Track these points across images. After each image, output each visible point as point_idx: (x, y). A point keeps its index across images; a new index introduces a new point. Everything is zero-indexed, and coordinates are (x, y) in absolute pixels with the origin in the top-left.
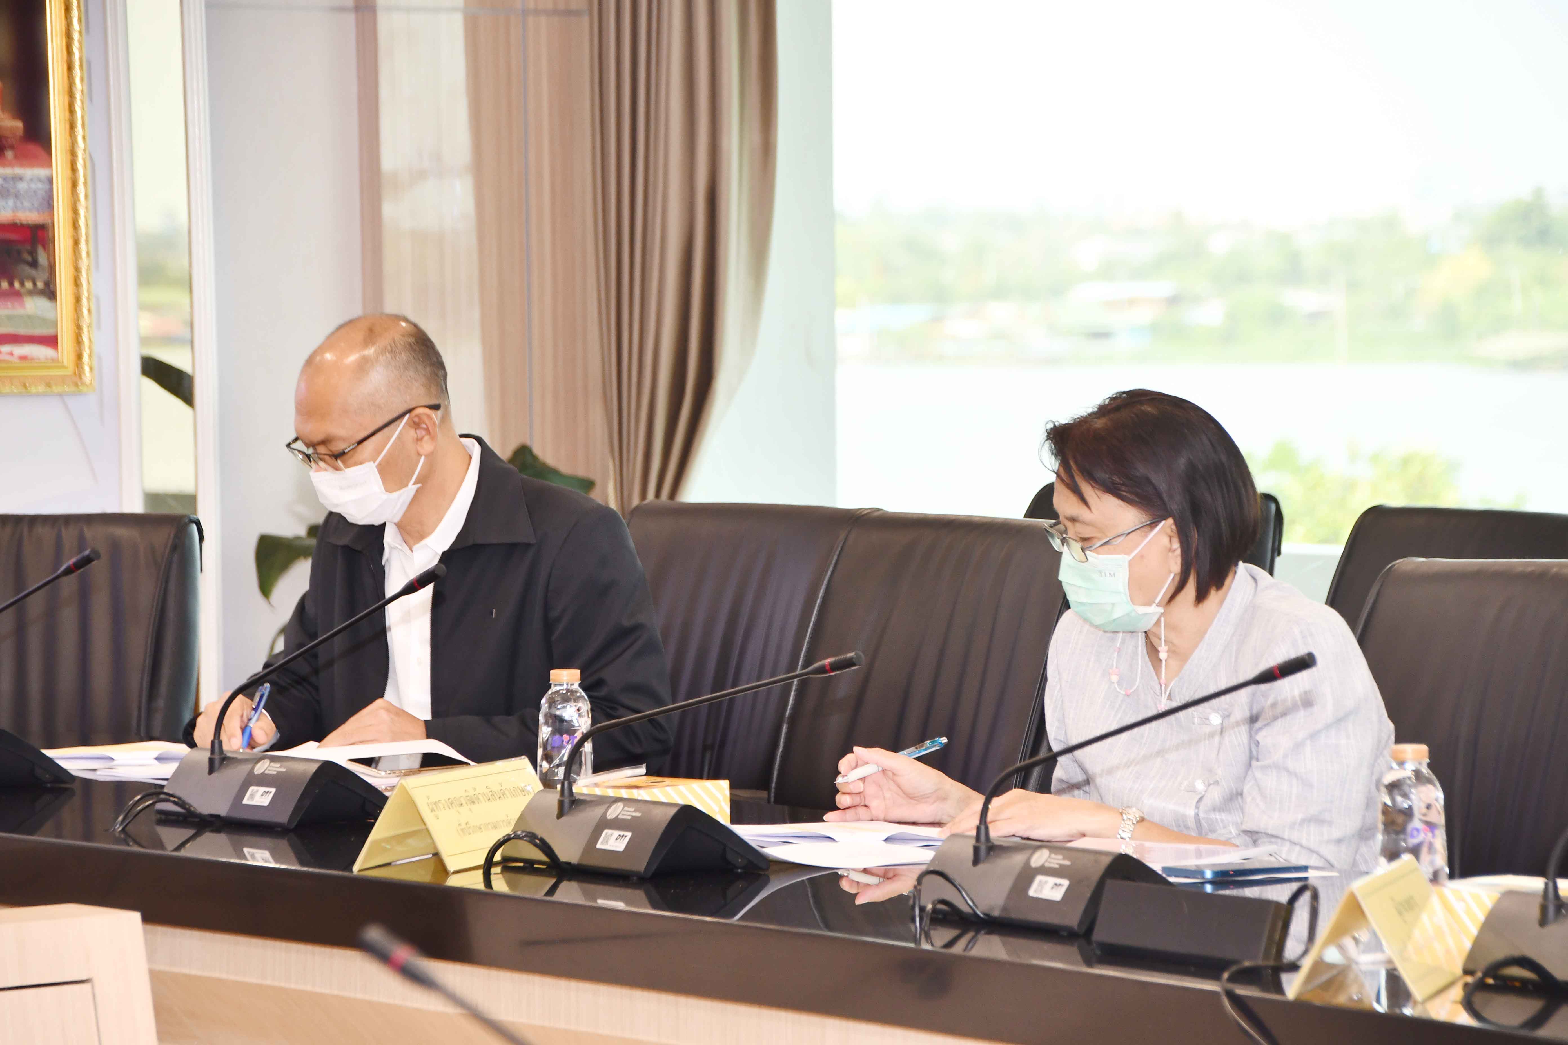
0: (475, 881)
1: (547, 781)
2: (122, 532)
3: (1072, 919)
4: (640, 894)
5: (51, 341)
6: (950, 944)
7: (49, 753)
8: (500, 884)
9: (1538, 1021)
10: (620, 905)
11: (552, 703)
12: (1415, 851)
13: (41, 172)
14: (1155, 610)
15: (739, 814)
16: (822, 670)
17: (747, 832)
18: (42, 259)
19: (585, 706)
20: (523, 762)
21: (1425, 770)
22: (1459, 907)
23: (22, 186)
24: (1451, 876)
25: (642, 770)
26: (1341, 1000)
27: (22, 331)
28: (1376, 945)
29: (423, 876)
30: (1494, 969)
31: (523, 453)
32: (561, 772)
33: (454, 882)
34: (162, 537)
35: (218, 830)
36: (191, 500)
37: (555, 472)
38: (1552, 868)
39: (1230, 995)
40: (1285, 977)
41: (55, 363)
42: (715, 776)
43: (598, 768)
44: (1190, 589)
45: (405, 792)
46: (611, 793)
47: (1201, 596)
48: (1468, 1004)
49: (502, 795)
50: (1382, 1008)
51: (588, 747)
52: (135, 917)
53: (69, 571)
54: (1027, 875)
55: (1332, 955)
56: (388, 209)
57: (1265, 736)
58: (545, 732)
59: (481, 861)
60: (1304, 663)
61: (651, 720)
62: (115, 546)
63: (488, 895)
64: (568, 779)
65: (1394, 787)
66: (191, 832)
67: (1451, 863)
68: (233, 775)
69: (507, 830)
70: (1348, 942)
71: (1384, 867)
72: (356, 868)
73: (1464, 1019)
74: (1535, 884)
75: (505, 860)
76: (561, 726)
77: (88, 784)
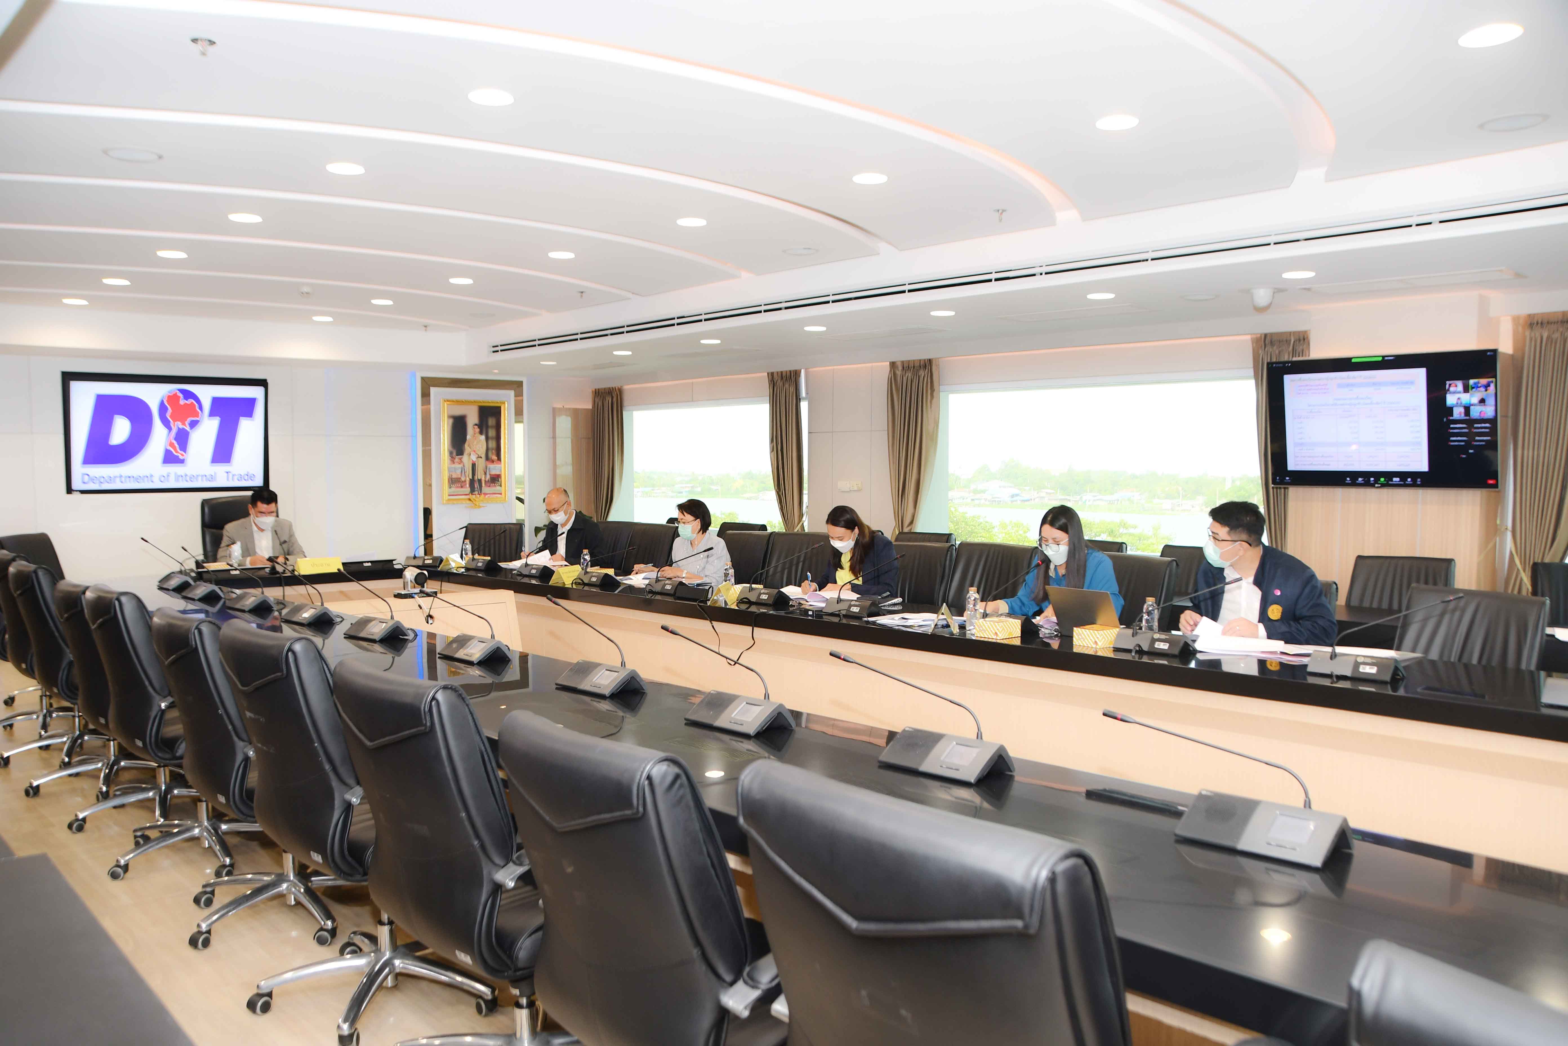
0: (570, 586)
1: (582, 569)
2: (512, 526)
3: (672, 592)
4: (598, 588)
5: (501, 494)
6: (651, 597)
7: (499, 564)
8: (574, 587)
9: (748, 608)
10: (595, 590)
11: (583, 555)
12: (729, 580)
13: (500, 465)
14: (695, 535)
15: (616, 574)
16: (630, 550)
17: (618, 578)
18: (500, 480)
19: (589, 556)
20: (579, 565)
21: (731, 567)
22: (736, 589)
23: (496, 468)
24: (735, 584)
25: (599, 567)
26: (717, 605)
27: (496, 492)
28: (722, 596)
29: (561, 585)
30: (741, 600)
31: (580, 512)
32: (585, 567)
33: (566, 586)
34: (518, 527)
35: (526, 577)
36: (524, 520)
37: (585, 515)
38: (751, 583)
39: (698, 605)
40: (707, 602)
41: (502, 498)
42: (612, 568)
43: (591, 567)
44: (701, 532)
45: (558, 570)
46: (594, 571)
47: (703, 533)
48: (737, 606)
49: (574, 571)
50: (724, 606)
51: (589, 563)
52: (513, 592)
53: (502, 533)
54: (665, 585)
55: (715, 598)
56: (558, 471)
57: (710, 559)
58: (582, 560)
59: (571, 583)
60: (711, 549)
61: (602, 558)
62: (510, 529)
63: (572, 588)
64: (586, 569)
65: (726, 570)
66: (522, 577)
67: (735, 582)
68: (529, 568)
69: (576, 577)
70: (718, 596)
71: (724, 583)
72: (550, 584)
73: (737, 608)
74: (749, 585)
75: (575, 582)
76: (585, 560)
77: (506, 569)
